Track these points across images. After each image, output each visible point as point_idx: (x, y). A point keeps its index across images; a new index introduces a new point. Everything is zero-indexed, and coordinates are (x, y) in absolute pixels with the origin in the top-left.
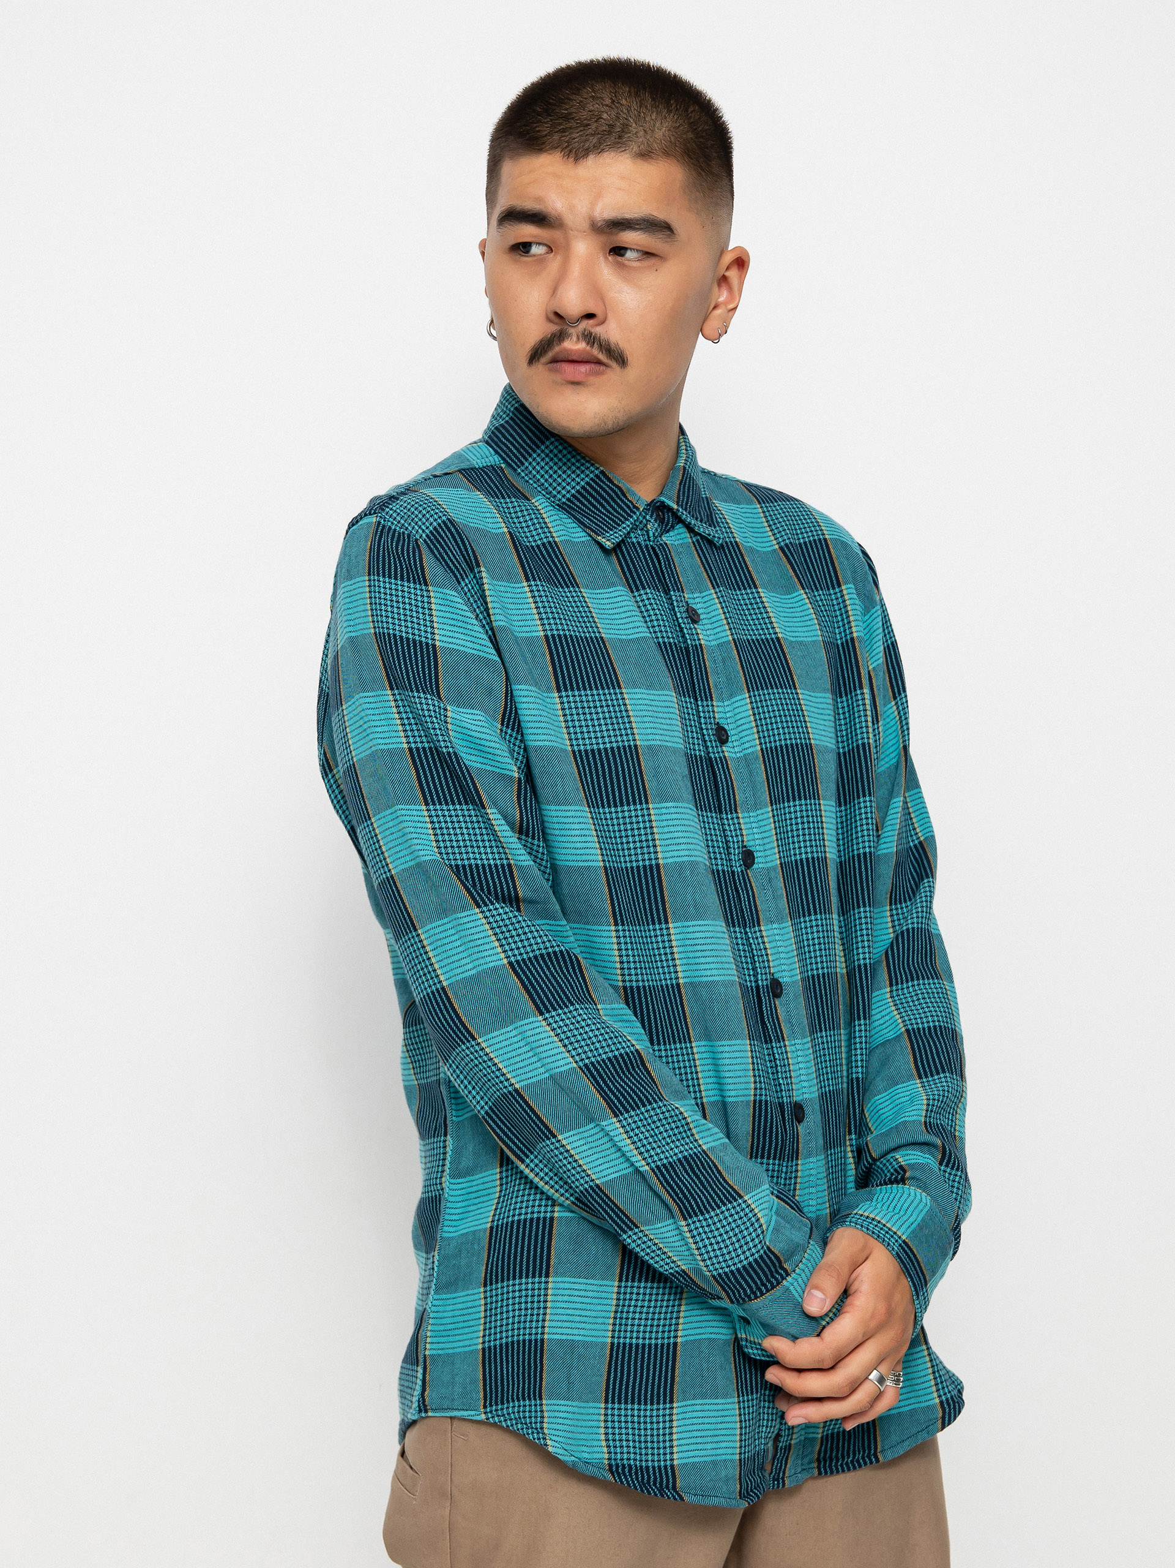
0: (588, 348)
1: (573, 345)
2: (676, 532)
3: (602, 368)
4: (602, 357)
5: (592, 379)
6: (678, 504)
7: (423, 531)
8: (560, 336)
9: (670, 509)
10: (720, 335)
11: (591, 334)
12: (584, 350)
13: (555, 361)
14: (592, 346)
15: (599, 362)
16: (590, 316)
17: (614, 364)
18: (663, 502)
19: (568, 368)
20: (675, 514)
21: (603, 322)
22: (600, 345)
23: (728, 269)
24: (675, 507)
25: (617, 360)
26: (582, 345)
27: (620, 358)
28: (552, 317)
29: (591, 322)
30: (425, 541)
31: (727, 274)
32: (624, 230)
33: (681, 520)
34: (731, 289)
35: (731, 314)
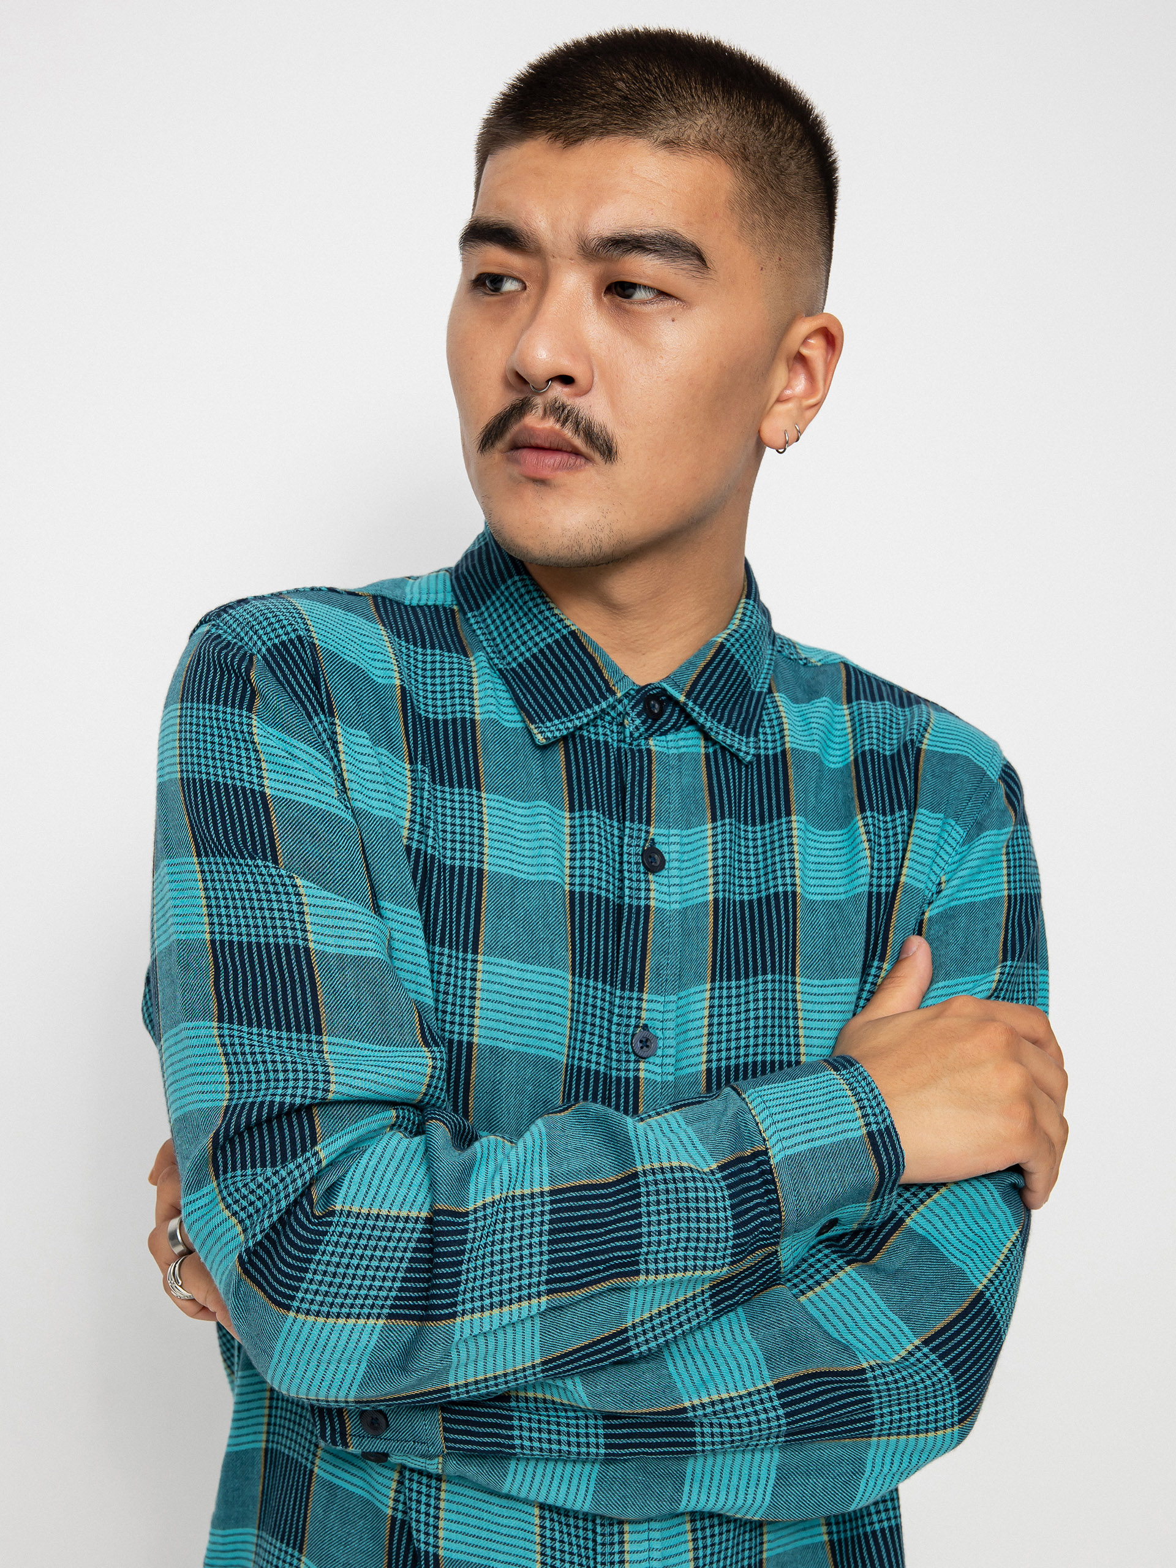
0: (558, 426)
1: (537, 422)
2: (681, 735)
3: (580, 461)
4: (579, 442)
5: (561, 477)
6: (688, 696)
7: (264, 643)
8: (519, 409)
9: (676, 703)
10: (787, 443)
11: (564, 407)
12: (552, 430)
13: (515, 446)
14: (563, 424)
15: (576, 453)
16: (567, 380)
17: (597, 456)
18: (664, 690)
19: (530, 458)
20: (683, 709)
21: (586, 392)
22: (577, 424)
23: (805, 342)
24: (682, 698)
25: (602, 454)
26: (550, 424)
27: (608, 451)
28: (512, 379)
29: (567, 390)
30: (264, 657)
31: (805, 351)
32: (628, 251)
33: (693, 722)
34: (811, 378)
35: (808, 413)
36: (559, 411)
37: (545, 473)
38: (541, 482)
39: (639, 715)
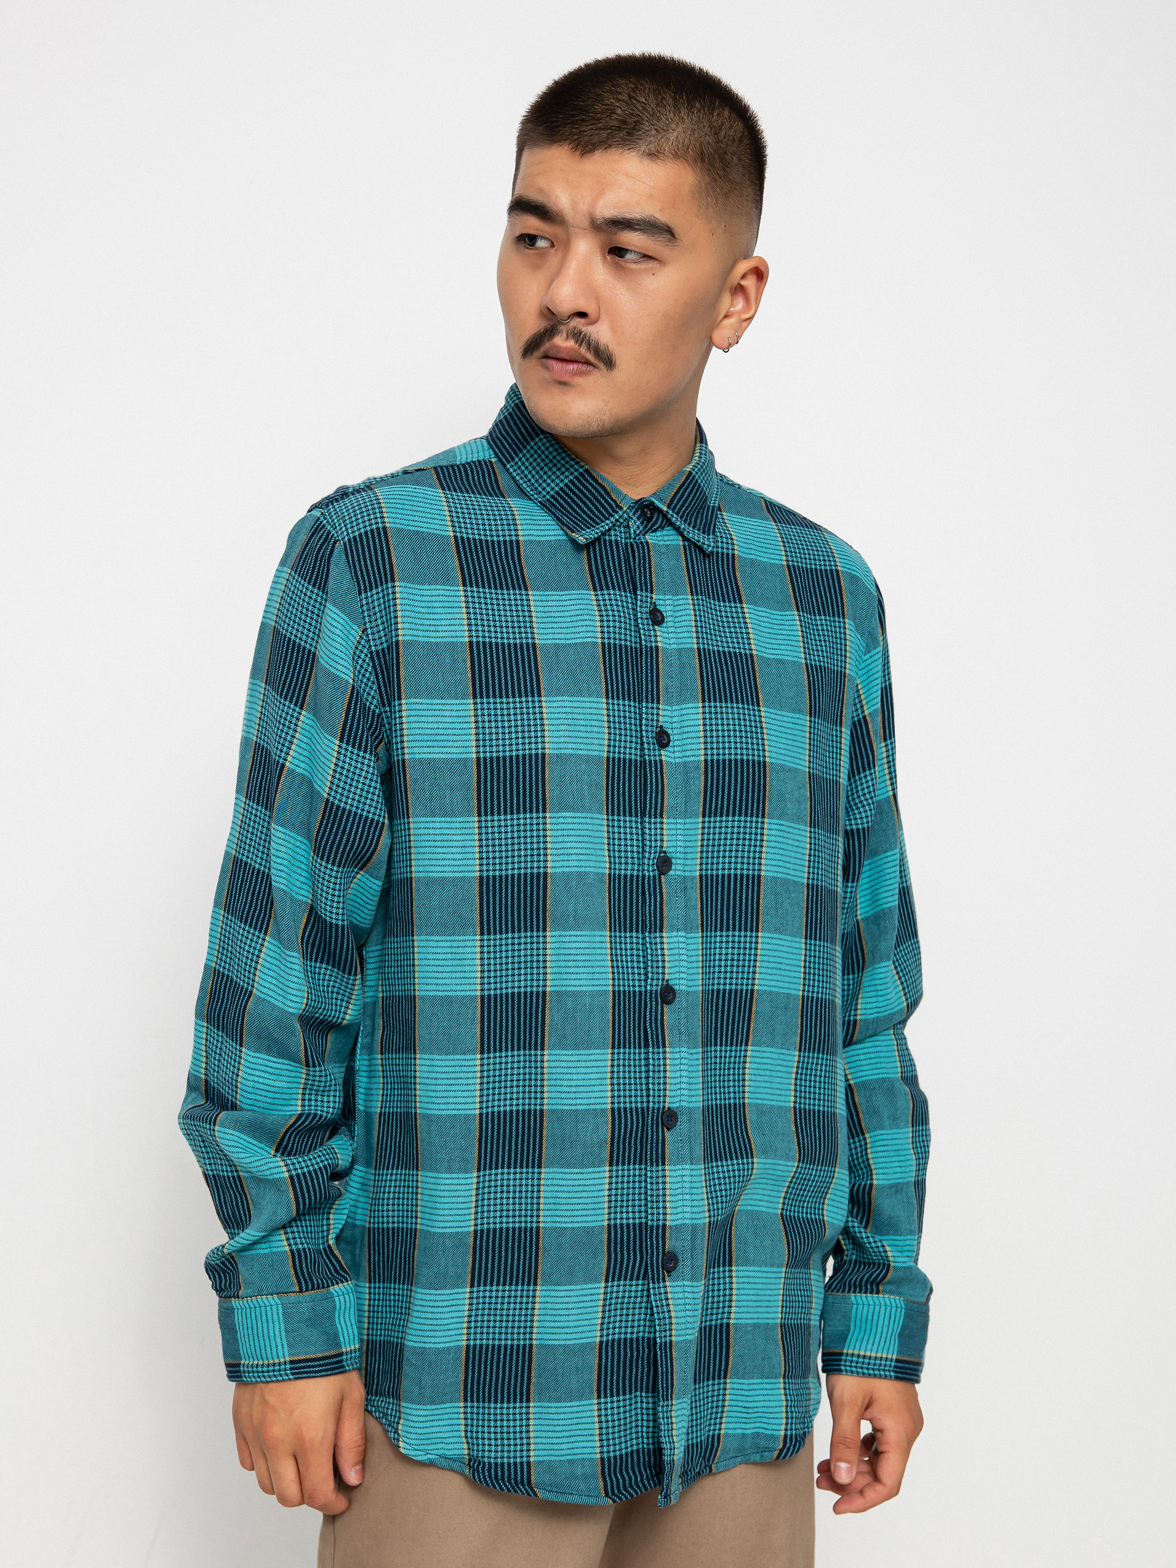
0: (577, 346)
1: (562, 342)
2: (665, 533)
3: (590, 368)
4: (590, 357)
5: (578, 380)
6: (669, 506)
8: (550, 332)
9: (660, 511)
10: (732, 344)
11: (580, 333)
12: (572, 349)
13: (546, 357)
14: (580, 345)
15: (588, 363)
16: (582, 315)
17: (602, 366)
18: (653, 503)
19: (556, 366)
20: (665, 516)
21: (594, 322)
22: (589, 345)
23: (744, 277)
24: (665, 508)
25: (606, 364)
26: (571, 343)
27: (607, 361)
28: (545, 312)
29: (582, 320)
31: (743, 283)
32: (623, 229)
33: (671, 524)
34: (747, 299)
35: (745, 324)
36: (578, 336)
37: (566, 378)
38: (564, 384)
39: (638, 518)
